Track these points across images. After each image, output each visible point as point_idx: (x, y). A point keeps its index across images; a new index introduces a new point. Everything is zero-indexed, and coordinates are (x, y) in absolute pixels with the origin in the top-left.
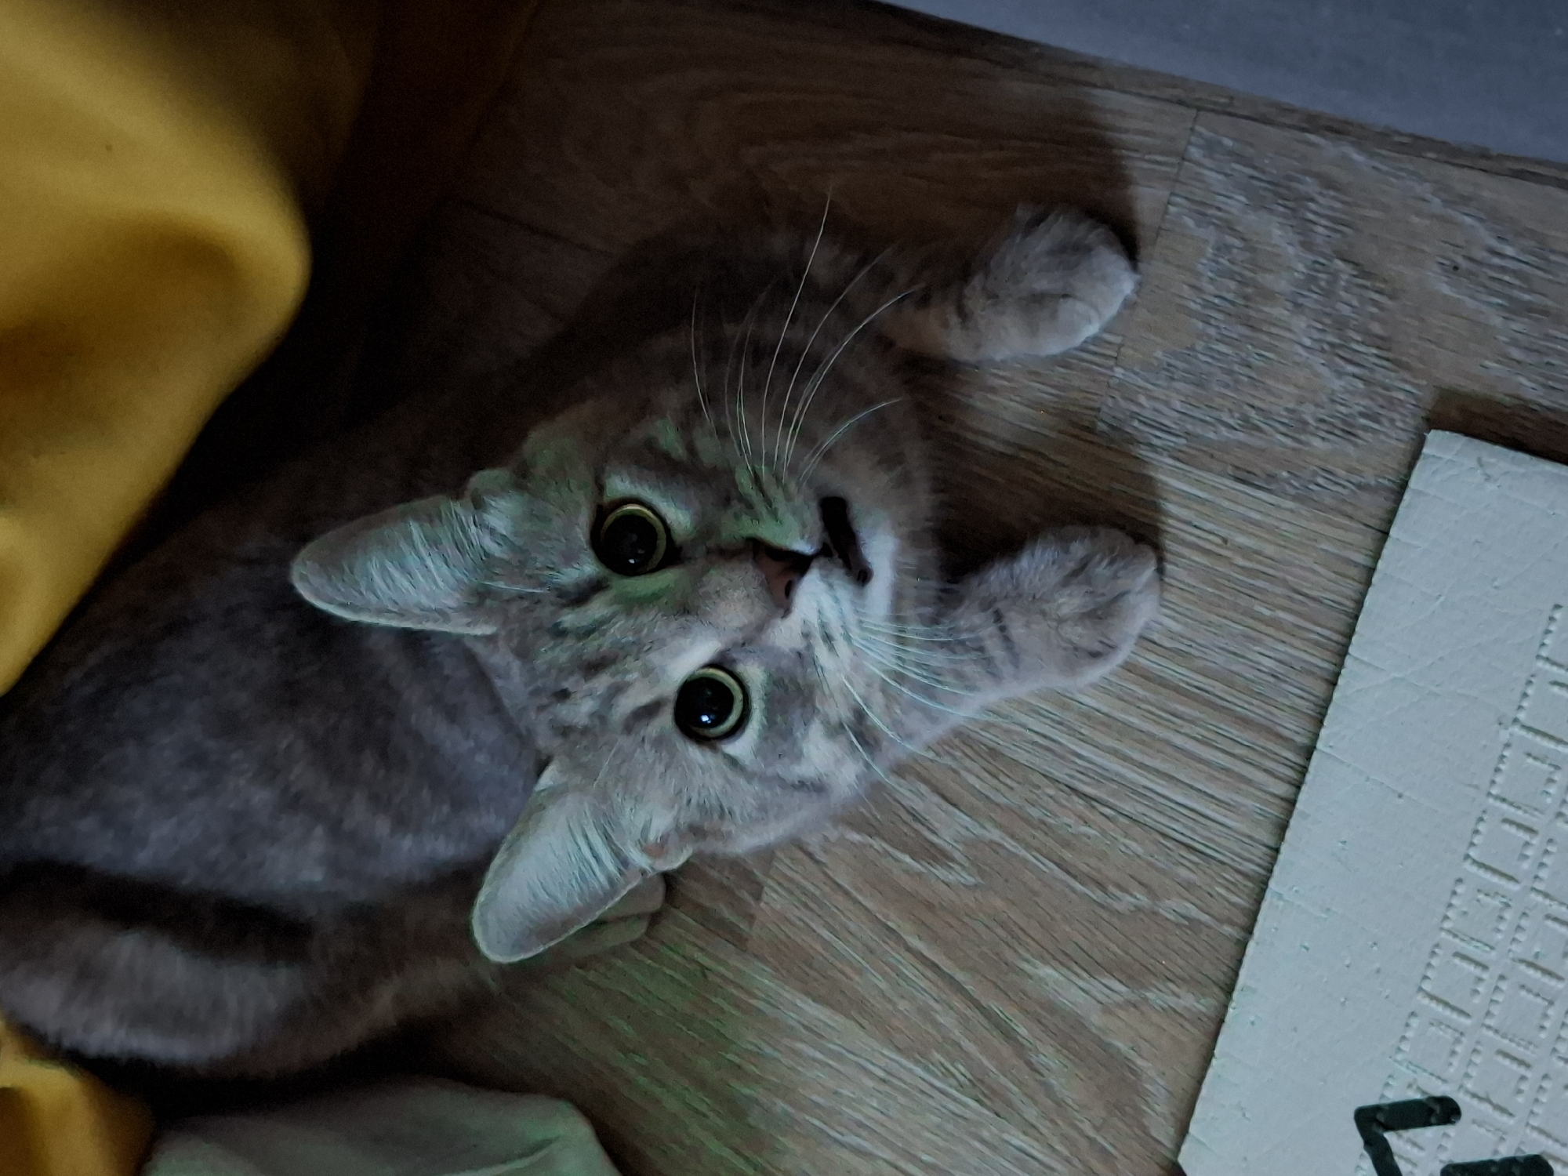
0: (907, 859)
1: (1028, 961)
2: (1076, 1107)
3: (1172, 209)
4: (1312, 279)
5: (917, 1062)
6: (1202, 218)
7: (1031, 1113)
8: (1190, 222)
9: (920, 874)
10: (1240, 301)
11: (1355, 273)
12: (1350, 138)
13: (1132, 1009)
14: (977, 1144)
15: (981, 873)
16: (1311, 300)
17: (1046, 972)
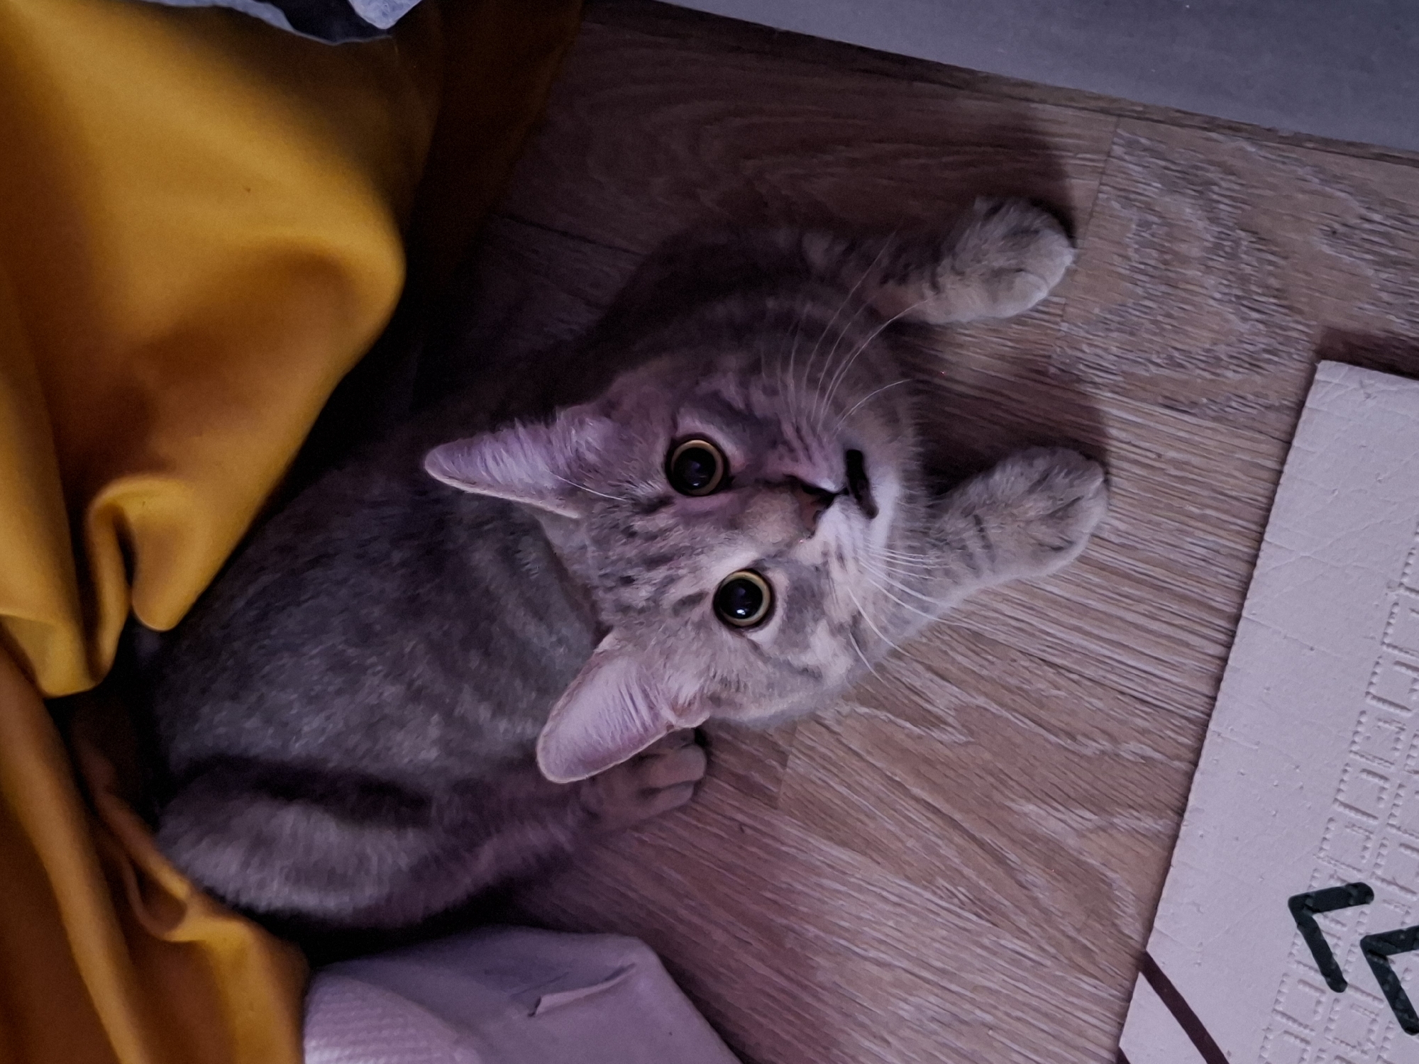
0: (908, 725)
1: (1013, 800)
2: (1060, 914)
3: (1101, 195)
4: (1217, 247)
5: (925, 888)
6: (1127, 201)
7: (1022, 921)
8: (1116, 205)
9: (920, 737)
10: (1163, 267)
11: (1254, 240)
12: (1244, 134)
13: (1101, 833)
14: (979, 951)
15: (971, 733)
16: (1219, 262)
17: (1030, 808)
